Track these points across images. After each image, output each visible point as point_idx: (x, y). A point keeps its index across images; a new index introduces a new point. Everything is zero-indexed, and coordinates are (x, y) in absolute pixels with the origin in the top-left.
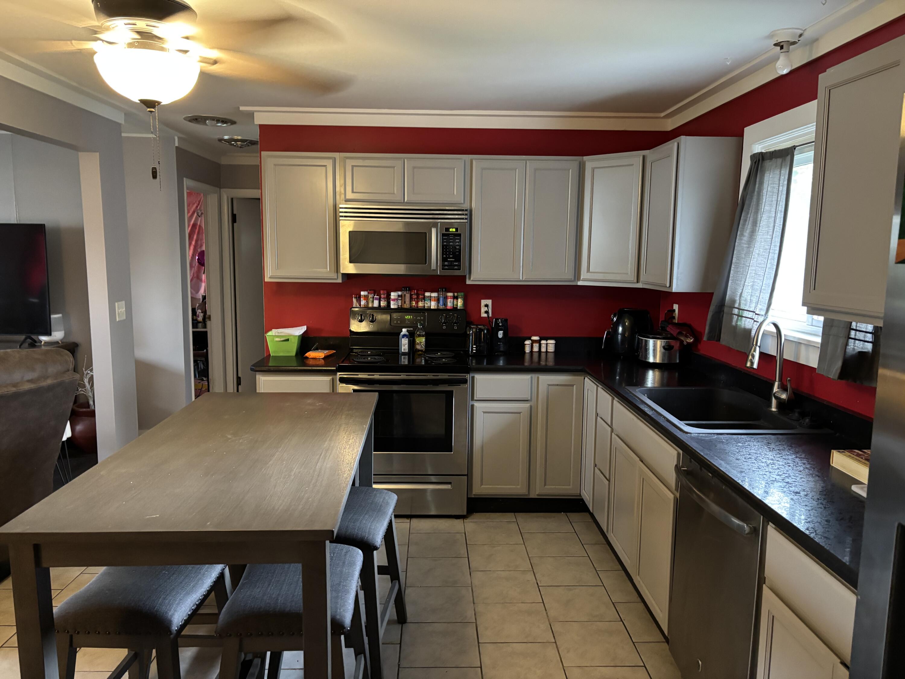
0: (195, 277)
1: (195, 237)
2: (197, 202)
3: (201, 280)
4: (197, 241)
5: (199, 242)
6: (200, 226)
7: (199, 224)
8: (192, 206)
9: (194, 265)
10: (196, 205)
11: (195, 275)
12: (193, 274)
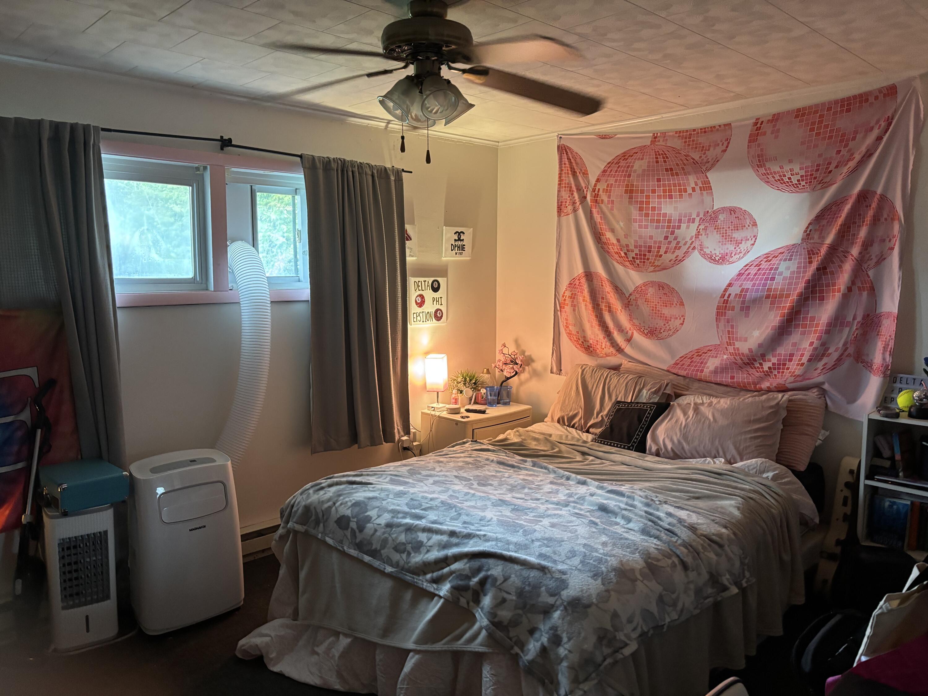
0: (849, 355)
1: (863, 233)
2: (883, 124)
3: (868, 366)
4: (867, 245)
5: (875, 250)
6: (883, 198)
7: (879, 191)
8: (865, 137)
9: (850, 318)
10: (876, 133)
11: (851, 350)
12: (845, 344)
